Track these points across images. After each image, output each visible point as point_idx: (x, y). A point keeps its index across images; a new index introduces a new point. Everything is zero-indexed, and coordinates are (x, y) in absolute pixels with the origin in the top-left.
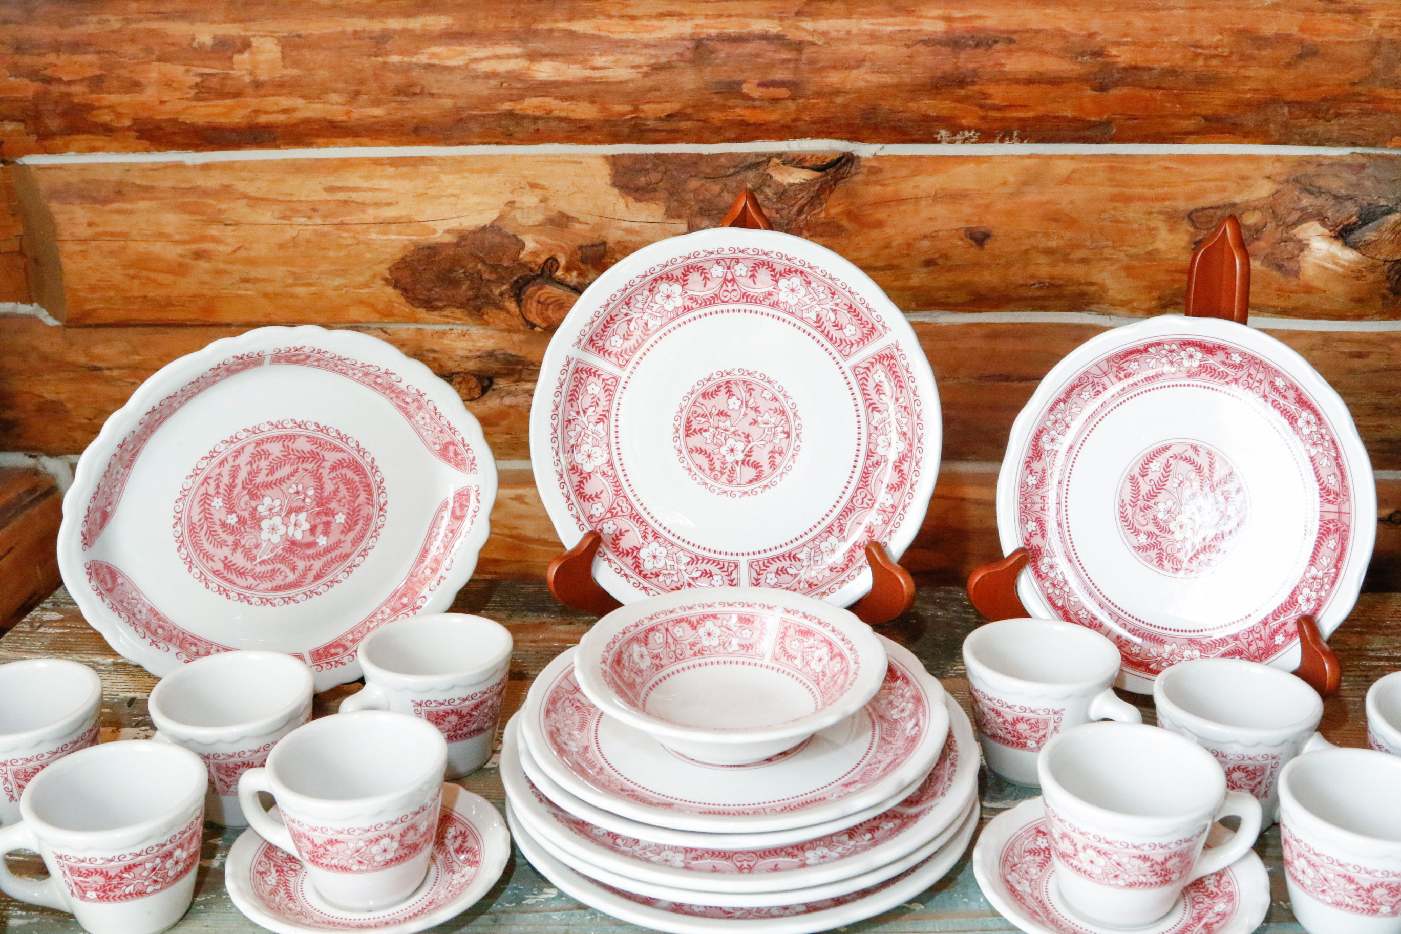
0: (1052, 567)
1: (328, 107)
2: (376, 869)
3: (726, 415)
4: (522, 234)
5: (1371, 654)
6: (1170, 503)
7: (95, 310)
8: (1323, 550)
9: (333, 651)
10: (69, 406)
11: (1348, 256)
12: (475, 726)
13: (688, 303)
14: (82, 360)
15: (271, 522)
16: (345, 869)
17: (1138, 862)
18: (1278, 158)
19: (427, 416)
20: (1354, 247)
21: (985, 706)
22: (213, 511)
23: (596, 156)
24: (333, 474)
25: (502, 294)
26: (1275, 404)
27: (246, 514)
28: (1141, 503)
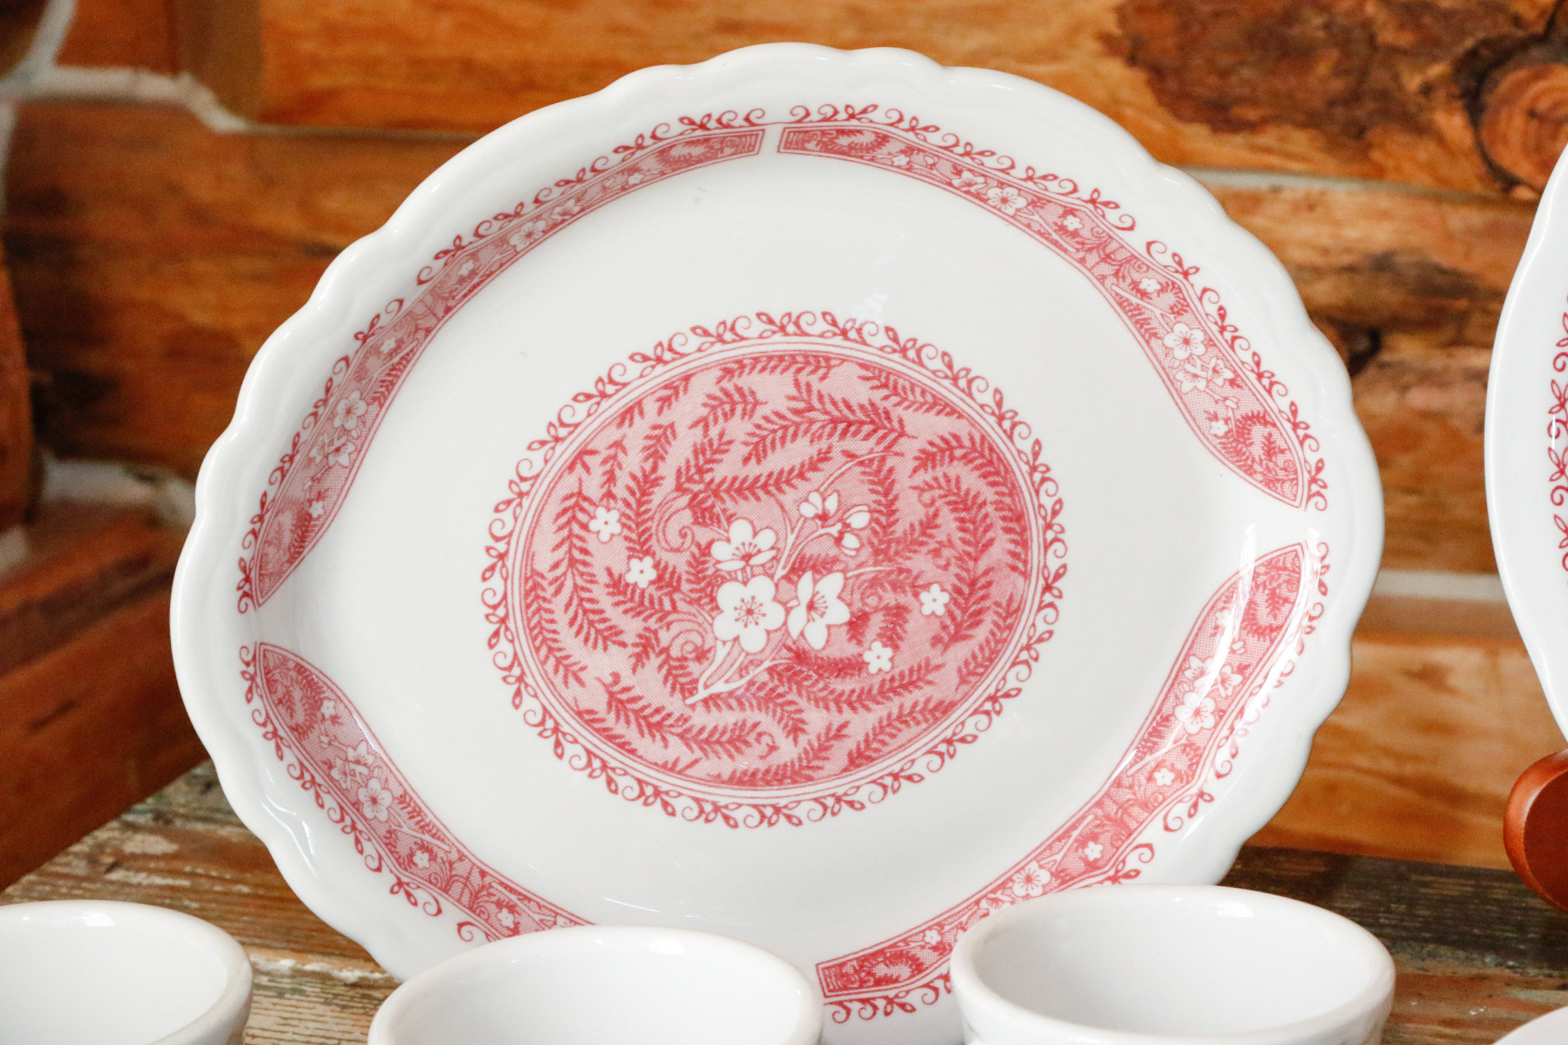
7: (331, 94)
9: (881, 970)
15: (746, 592)
19: (1198, 336)
22: (592, 545)
24: (924, 477)
25: (1427, 89)
27: (680, 563)
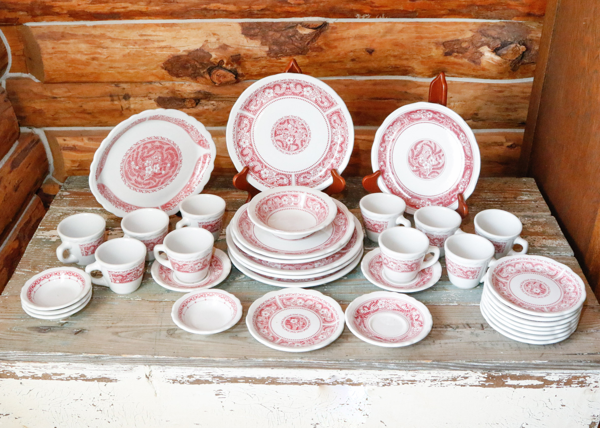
0: (388, 176)
1: (139, 6)
2: (196, 272)
3: (287, 130)
4: (211, 52)
5: (489, 200)
6: (423, 158)
7: (55, 78)
8: (466, 174)
9: (167, 206)
10: (45, 111)
11: (497, 58)
12: (215, 229)
13: (275, 95)
14: (49, 94)
15: (149, 168)
16: (188, 272)
17: (404, 266)
18: (475, 23)
19: (194, 132)
20: (499, 55)
21: (366, 220)
22: (131, 165)
23: (236, 23)
24: (167, 152)
25: (204, 73)
26: (454, 130)
27: (141, 166)
28: (414, 157)
